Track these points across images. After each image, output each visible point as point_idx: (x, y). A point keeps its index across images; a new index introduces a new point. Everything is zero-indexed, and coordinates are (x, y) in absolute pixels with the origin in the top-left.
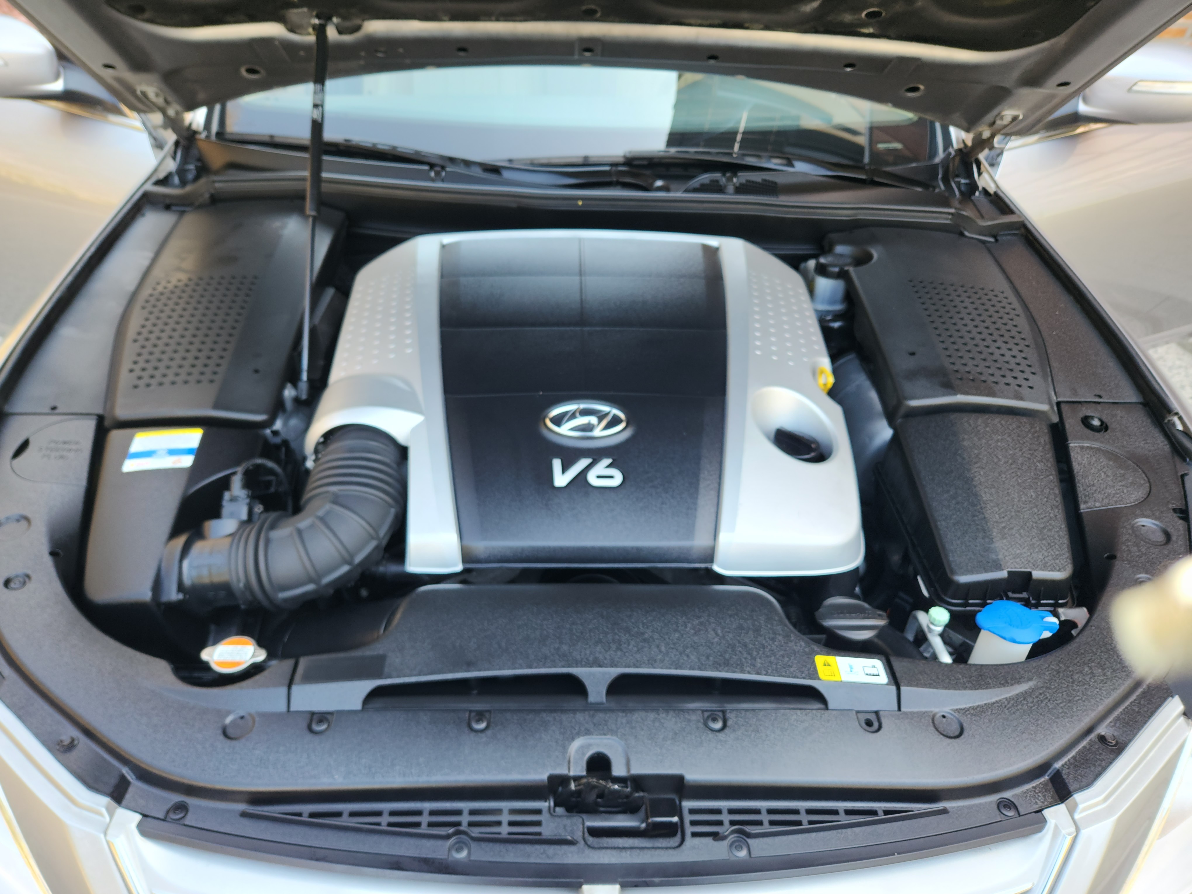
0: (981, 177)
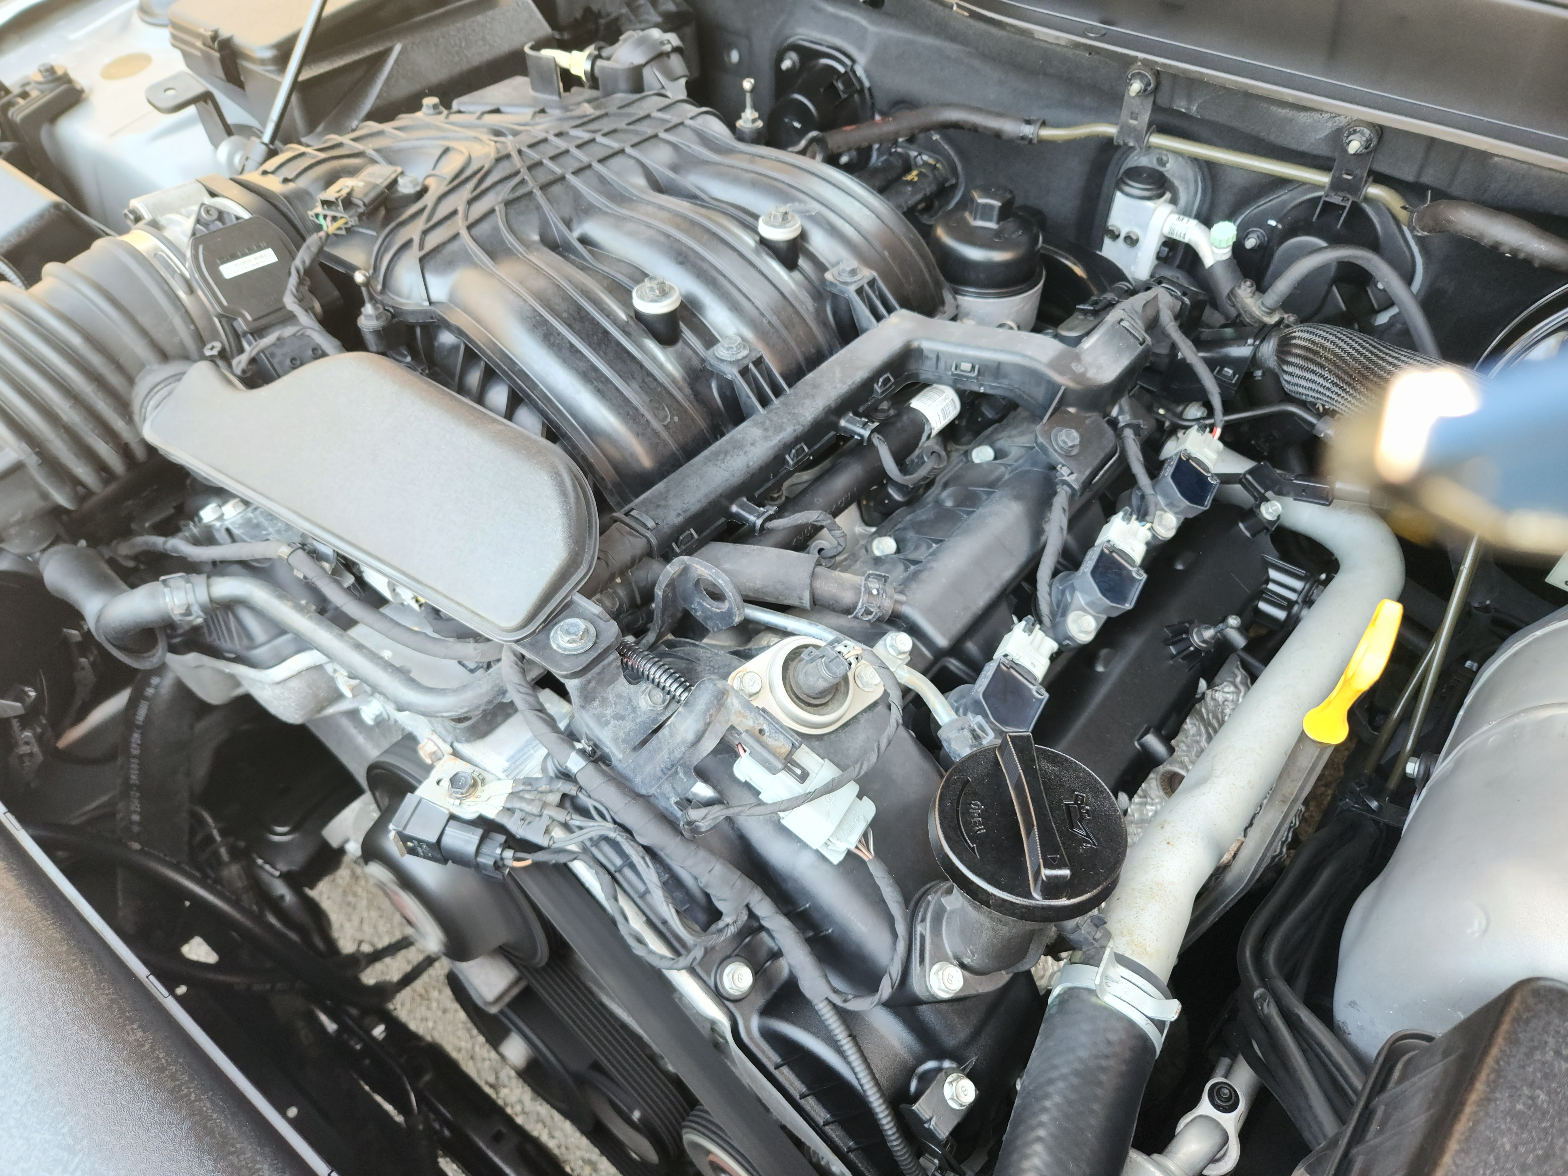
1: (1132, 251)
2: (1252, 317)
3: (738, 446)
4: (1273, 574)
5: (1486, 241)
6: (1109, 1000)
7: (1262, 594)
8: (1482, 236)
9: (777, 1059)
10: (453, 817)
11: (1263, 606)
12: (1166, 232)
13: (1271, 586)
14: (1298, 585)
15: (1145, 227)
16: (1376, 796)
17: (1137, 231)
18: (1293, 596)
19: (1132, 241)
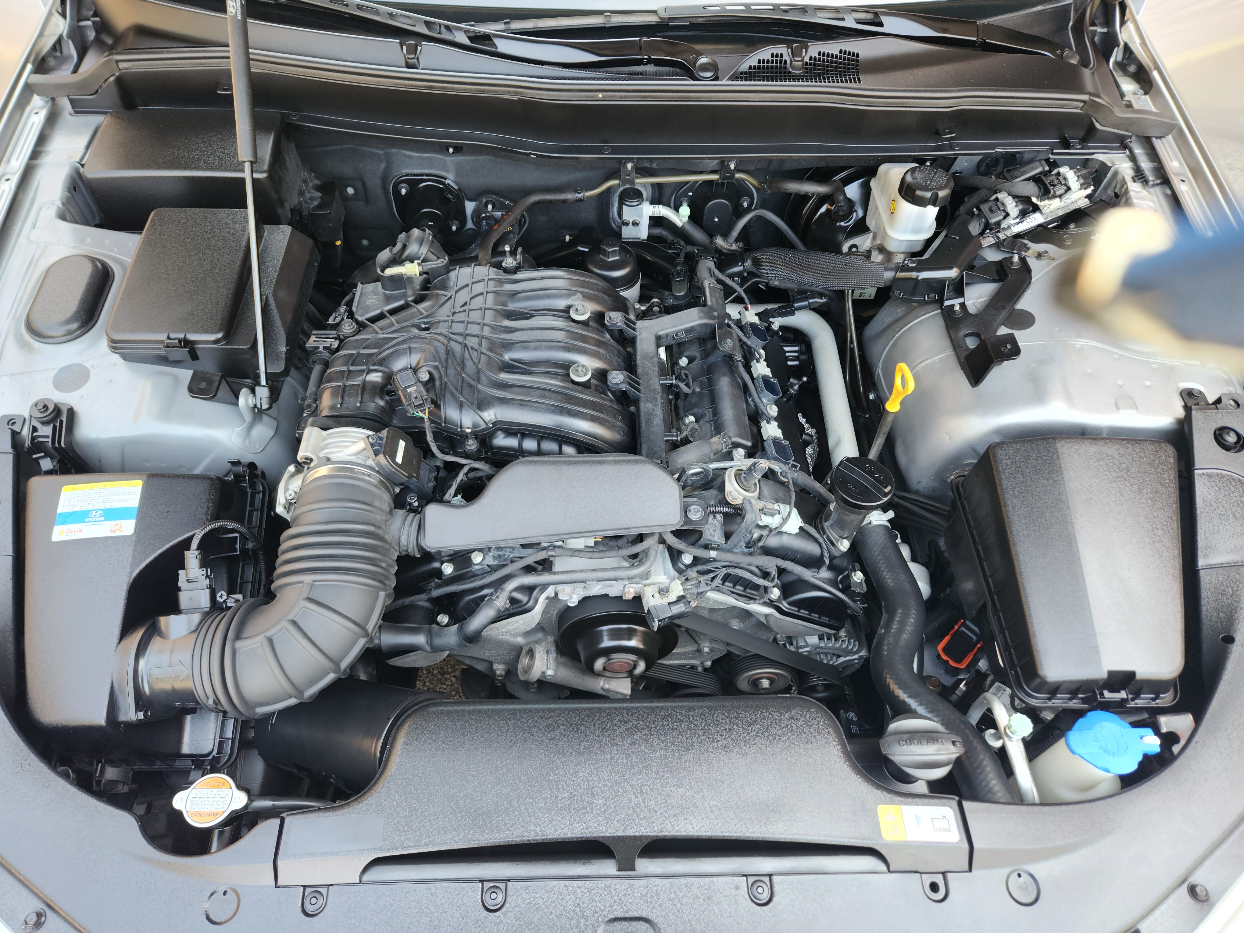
0: (1123, 28)
1: (638, 227)
2: (726, 249)
3: (650, 414)
4: (786, 349)
5: (802, 193)
6: (875, 523)
7: (787, 359)
8: (800, 192)
9: (796, 609)
10: (669, 604)
11: (789, 363)
12: (651, 214)
13: (787, 354)
14: (796, 348)
15: (641, 216)
16: (865, 413)
17: (637, 219)
18: (796, 354)
19: (635, 224)
